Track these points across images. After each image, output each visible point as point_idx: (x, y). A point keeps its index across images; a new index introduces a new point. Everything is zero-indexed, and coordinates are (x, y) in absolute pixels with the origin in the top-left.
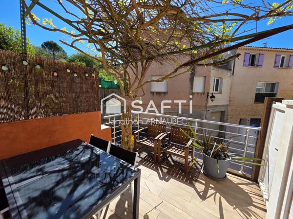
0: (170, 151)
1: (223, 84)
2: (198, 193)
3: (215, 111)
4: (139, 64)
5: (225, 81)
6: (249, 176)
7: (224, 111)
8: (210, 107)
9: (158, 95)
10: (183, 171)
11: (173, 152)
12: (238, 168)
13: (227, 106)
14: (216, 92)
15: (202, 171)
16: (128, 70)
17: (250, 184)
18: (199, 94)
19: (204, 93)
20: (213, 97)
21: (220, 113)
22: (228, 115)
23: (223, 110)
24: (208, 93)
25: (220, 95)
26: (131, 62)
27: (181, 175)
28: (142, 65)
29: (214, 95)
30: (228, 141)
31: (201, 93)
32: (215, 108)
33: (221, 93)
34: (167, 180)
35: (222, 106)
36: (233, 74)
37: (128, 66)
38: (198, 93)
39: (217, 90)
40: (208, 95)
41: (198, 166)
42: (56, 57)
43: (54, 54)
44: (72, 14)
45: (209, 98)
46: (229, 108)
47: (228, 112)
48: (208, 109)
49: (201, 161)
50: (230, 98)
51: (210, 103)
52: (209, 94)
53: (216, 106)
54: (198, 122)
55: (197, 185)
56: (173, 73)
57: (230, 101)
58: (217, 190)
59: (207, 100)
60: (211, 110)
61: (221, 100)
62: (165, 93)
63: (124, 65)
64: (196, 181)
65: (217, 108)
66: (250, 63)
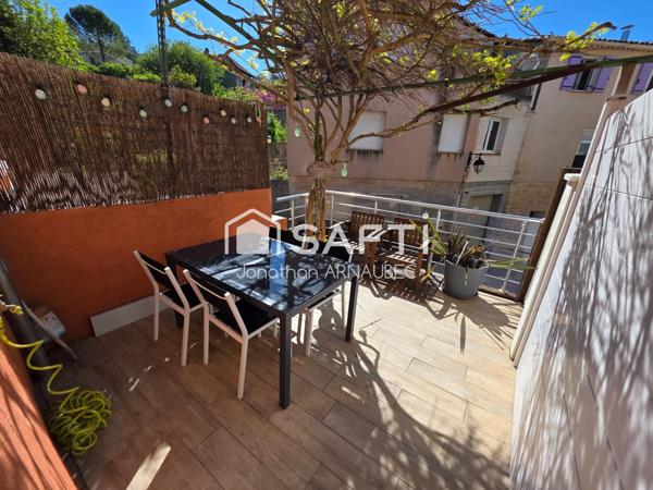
0: (391, 256)
1: (508, 133)
2: (433, 313)
3: (480, 193)
4: (346, 99)
5: (511, 126)
6: (514, 296)
7: (501, 195)
8: (472, 185)
9: (362, 156)
10: (410, 288)
11: (396, 258)
12: (499, 285)
13: (508, 183)
14: (489, 152)
15: (440, 289)
16: (324, 110)
17: (511, 304)
18: (452, 156)
19: (461, 154)
20: (480, 162)
21: (491, 198)
22: (507, 203)
23: (497, 192)
24: (471, 154)
25: (496, 158)
26: (330, 96)
27: (407, 292)
28: (352, 102)
29: (483, 158)
30: (489, 243)
31: (455, 154)
32: (482, 188)
33: (499, 154)
34: (387, 298)
35: (499, 183)
36: (533, 108)
37: (325, 103)
38: (449, 154)
39: (490, 147)
40: (470, 159)
41: (435, 282)
42: (107, 53)
43: (101, 44)
44: (238, 6)
45: (472, 165)
46: (513, 189)
47: (507, 198)
48: (465, 190)
49: (441, 276)
50: (517, 166)
51: (473, 177)
52: (473, 157)
53: (485, 184)
54: (443, 211)
55: (431, 303)
56: (411, 123)
57: (516, 172)
58: (460, 309)
59: (466, 170)
60: (472, 191)
61: (496, 169)
62: (377, 152)
63: (315, 100)
64: (431, 299)
65: (487, 187)
66: (578, 82)
